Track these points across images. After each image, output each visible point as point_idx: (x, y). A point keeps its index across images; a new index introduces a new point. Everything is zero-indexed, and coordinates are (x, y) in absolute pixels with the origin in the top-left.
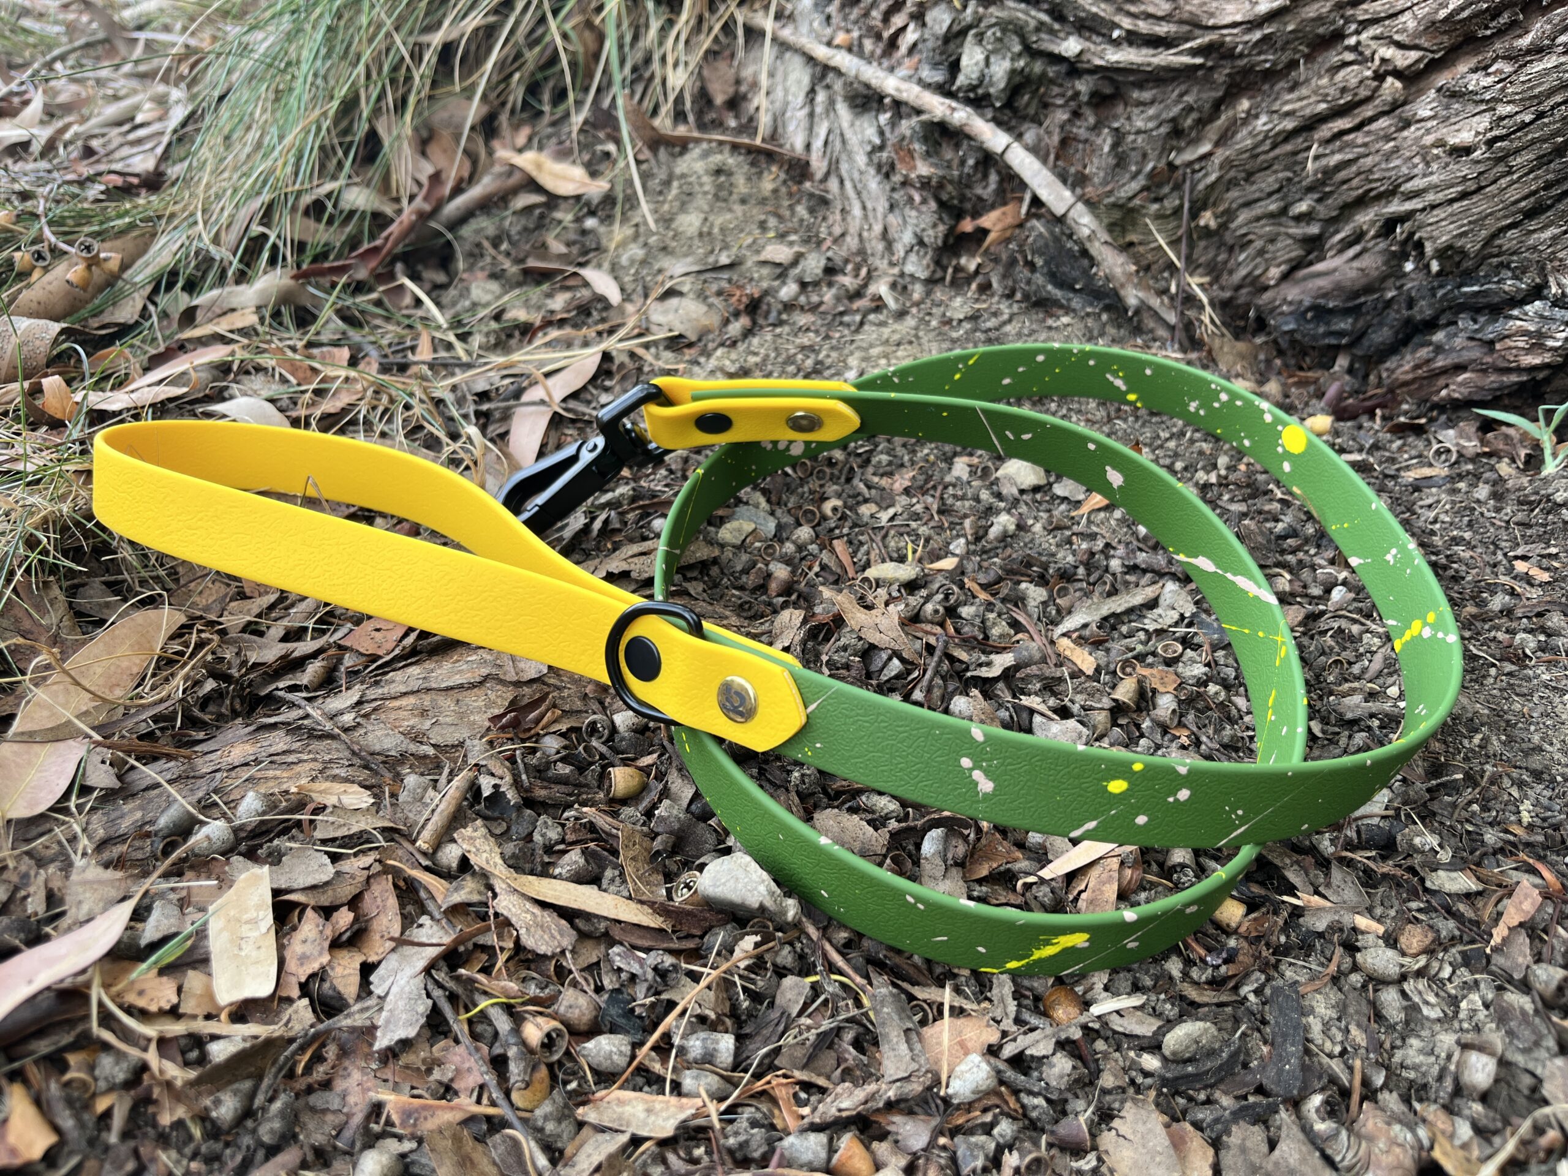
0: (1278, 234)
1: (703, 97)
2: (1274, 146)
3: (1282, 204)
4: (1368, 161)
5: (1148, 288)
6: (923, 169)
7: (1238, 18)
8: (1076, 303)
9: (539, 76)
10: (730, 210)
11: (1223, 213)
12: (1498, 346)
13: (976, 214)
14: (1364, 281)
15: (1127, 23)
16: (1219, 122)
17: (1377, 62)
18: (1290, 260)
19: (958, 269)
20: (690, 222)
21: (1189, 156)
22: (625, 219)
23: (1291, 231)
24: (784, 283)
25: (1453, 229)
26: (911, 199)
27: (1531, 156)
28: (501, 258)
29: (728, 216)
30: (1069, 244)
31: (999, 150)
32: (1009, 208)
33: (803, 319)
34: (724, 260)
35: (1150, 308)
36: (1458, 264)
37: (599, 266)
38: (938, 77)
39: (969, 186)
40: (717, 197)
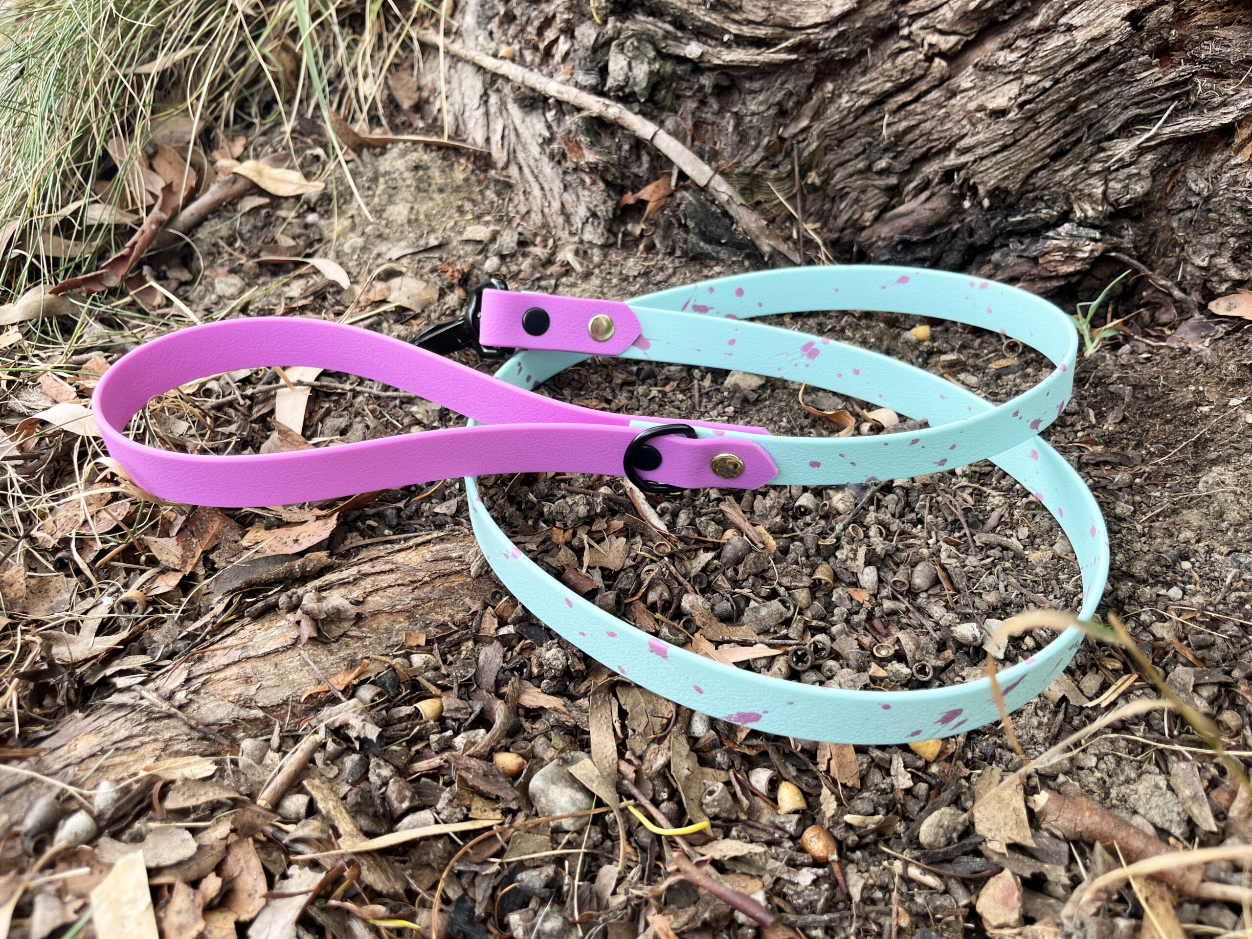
0: (867, 186)
1: (392, 103)
2: (856, 118)
3: (866, 163)
4: (927, 126)
5: (777, 237)
6: (590, 157)
7: (819, 20)
8: (724, 254)
9: (246, 93)
10: (431, 199)
11: (824, 173)
12: (1041, 261)
13: (635, 189)
14: (935, 219)
15: (734, 29)
16: (812, 102)
17: (926, 47)
18: (879, 206)
19: (626, 234)
20: (399, 212)
21: (793, 129)
22: (341, 213)
23: (876, 183)
24: (487, 258)
25: (998, 174)
26: (583, 182)
27: (1052, 114)
28: (236, 254)
29: (431, 204)
30: (713, 208)
31: (649, 137)
32: (661, 182)
34: (433, 242)
35: (779, 253)
36: (1004, 200)
37: (326, 255)
38: (591, 80)
39: (626, 167)
40: (418, 189)
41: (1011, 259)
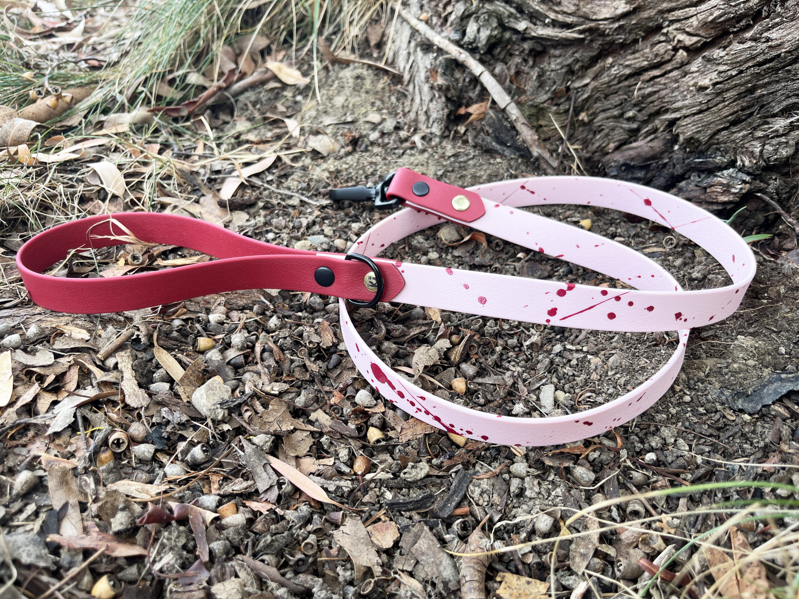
0: (617, 127)
1: (366, 42)
2: (619, 82)
3: (621, 112)
4: (663, 93)
5: (545, 148)
6: (440, 81)
7: (608, 16)
8: (507, 152)
10: (360, 96)
11: (592, 114)
12: (708, 190)
13: (467, 106)
14: (651, 153)
15: (552, 15)
16: (595, 68)
17: (676, 42)
18: (620, 140)
19: (456, 132)
20: (339, 101)
21: (577, 84)
22: (313, 98)
23: (623, 126)
24: (374, 132)
25: (694, 129)
26: (435, 96)
27: (735, 93)
28: (255, 111)
29: (358, 99)
30: (506, 123)
32: (483, 104)
33: (376, 150)
34: (349, 119)
35: (544, 158)
36: (698, 147)
37: (296, 118)
38: (457, 37)
39: (466, 92)
40: (354, 89)
41: (691, 186)
